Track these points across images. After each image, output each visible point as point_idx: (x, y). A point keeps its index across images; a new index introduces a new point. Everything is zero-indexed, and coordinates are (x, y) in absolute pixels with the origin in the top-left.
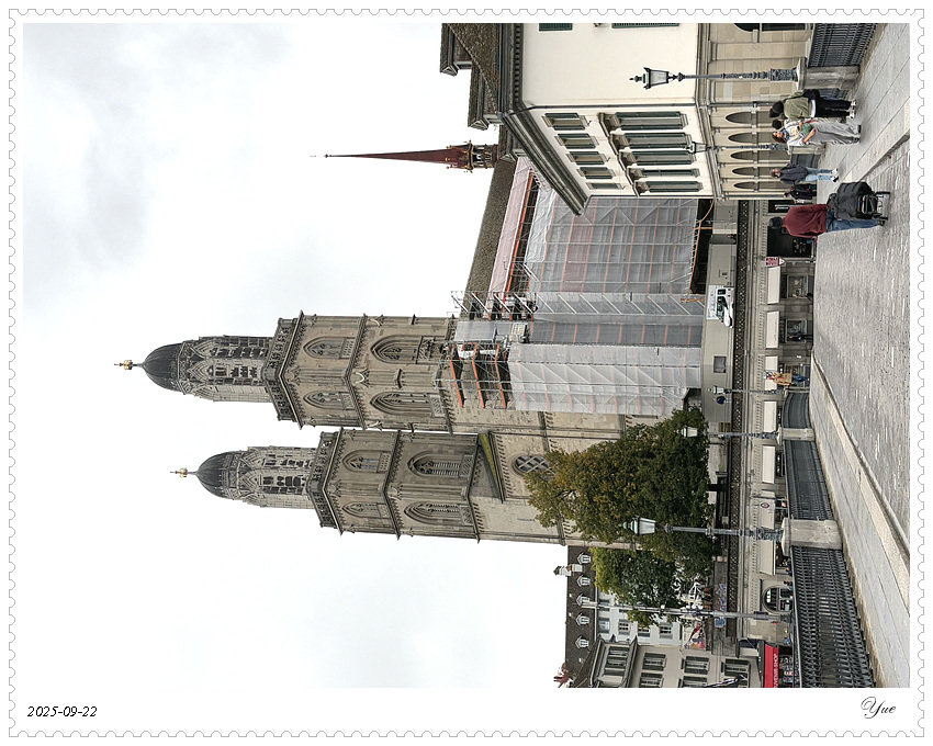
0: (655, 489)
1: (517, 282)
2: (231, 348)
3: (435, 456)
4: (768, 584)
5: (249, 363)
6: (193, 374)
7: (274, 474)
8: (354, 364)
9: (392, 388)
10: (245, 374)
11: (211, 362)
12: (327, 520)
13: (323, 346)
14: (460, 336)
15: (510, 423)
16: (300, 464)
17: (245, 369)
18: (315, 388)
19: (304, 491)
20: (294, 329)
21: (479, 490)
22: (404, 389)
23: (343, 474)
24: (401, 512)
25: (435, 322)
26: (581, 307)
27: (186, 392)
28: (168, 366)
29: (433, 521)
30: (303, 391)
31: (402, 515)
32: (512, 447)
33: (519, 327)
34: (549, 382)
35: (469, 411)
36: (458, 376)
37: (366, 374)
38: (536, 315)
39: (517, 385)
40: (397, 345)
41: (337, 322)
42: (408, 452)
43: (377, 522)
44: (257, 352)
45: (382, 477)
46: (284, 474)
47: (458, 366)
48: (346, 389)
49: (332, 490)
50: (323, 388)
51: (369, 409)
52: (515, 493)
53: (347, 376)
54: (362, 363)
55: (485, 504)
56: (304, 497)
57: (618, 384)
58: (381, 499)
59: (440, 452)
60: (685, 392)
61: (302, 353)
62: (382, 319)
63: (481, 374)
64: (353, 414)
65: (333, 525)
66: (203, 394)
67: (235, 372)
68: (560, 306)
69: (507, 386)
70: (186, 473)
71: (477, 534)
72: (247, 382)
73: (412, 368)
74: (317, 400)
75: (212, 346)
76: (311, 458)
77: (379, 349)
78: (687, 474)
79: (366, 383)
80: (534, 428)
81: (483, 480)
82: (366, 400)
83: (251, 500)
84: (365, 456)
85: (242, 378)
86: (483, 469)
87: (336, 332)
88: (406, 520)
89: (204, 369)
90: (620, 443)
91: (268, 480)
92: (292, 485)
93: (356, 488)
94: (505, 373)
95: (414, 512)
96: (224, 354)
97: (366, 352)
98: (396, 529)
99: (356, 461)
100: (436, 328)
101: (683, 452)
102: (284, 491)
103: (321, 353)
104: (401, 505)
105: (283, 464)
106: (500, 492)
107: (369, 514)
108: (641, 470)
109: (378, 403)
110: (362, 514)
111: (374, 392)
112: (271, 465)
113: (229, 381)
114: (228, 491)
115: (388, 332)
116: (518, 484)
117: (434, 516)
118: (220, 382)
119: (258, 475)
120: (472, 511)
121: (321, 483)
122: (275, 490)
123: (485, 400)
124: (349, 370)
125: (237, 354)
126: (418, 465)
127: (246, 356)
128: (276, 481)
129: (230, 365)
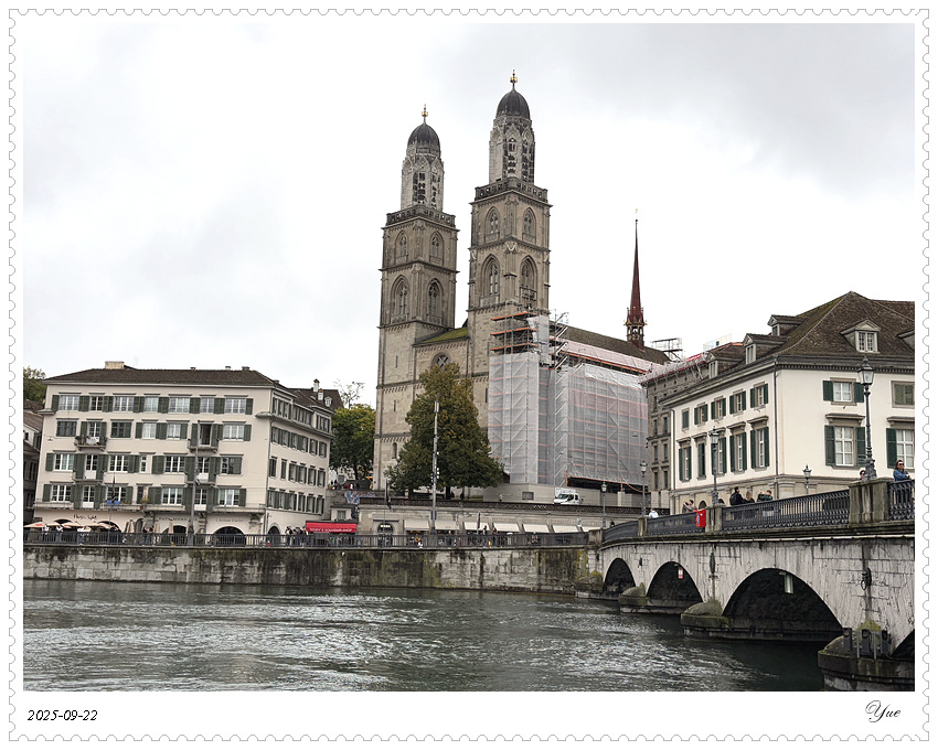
0: (453, 452)
1: (574, 360)
2: (528, 156)
3: (439, 298)
4: (395, 525)
5: (519, 168)
6: (511, 128)
7: (427, 181)
8: (520, 243)
9: (503, 269)
10: (510, 165)
11: (519, 141)
12: (392, 218)
13: (530, 221)
14: (541, 319)
15: (476, 353)
16: (434, 200)
17: (514, 165)
18: (503, 215)
19: (416, 203)
20: (540, 200)
21: (420, 329)
22: (502, 279)
23: (429, 231)
24: (401, 272)
25: (545, 301)
26: (559, 403)
27: (496, 122)
28: (514, 110)
29: (393, 296)
30: (500, 207)
31: (398, 274)
32: (457, 354)
33: (549, 361)
34: (513, 380)
35: (485, 323)
36: (516, 317)
37: (514, 252)
38: (554, 372)
39: (508, 358)
40: (531, 274)
41: (546, 231)
42: (443, 278)
43: (392, 255)
44: (525, 173)
45: (427, 260)
46: (427, 188)
47: (522, 317)
48: (502, 237)
49: (419, 223)
50: (503, 221)
51: (486, 253)
52: (418, 354)
53: (513, 239)
54: (520, 249)
55: (411, 333)
56: (410, 203)
57: (512, 428)
58: (411, 258)
59: (443, 301)
60: (507, 472)
61: (526, 206)
62: (548, 263)
63: (518, 334)
64: (481, 241)
65: (389, 223)
66: (495, 134)
67: (512, 158)
68: (560, 388)
69: (509, 351)
70: (425, 116)
71: (383, 326)
72: (505, 167)
73: (518, 285)
74: (492, 216)
75: (529, 141)
76: (438, 208)
77: (529, 261)
78: (464, 473)
79: (508, 252)
80: (472, 369)
81: (426, 332)
82: (494, 251)
83: (407, 164)
84: (440, 247)
85: (508, 163)
86: (433, 332)
87: (539, 230)
88: (394, 276)
89: (513, 135)
90: (478, 428)
91: (422, 177)
92: (419, 194)
93: (419, 241)
94: (519, 350)
95: (400, 282)
96: (525, 150)
97: (527, 252)
98: (386, 268)
99: (437, 241)
100: (542, 300)
101: (478, 471)
102: (415, 188)
103: (526, 220)
104: (407, 273)
105: (434, 189)
106: (419, 344)
107: (398, 249)
108: (466, 441)
109: (491, 259)
110: (398, 244)
111: (500, 257)
112: (433, 180)
113: (506, 153)
114: (414, 146)
115: (539, 267)
116: (427, 358)
117: (397, 296)
118: (505, 147)
119: (427, 170)
120: (402, 324)
121: (424, 216)
122: (415, 181)
123: (495, 335)
124: (516, 240)
125: (524, 159)
126: (434, 285)
127: (524, 167)
128: (422, 182)
129: (517, 154)
